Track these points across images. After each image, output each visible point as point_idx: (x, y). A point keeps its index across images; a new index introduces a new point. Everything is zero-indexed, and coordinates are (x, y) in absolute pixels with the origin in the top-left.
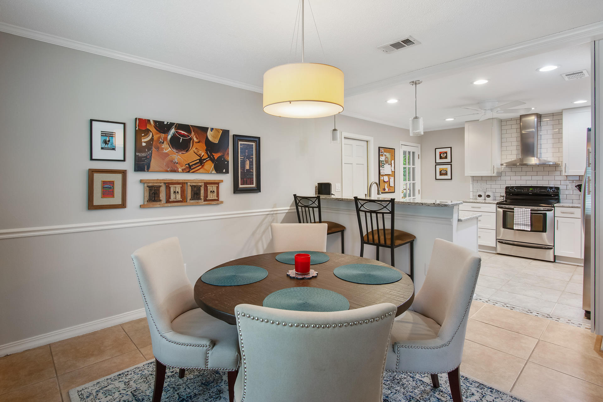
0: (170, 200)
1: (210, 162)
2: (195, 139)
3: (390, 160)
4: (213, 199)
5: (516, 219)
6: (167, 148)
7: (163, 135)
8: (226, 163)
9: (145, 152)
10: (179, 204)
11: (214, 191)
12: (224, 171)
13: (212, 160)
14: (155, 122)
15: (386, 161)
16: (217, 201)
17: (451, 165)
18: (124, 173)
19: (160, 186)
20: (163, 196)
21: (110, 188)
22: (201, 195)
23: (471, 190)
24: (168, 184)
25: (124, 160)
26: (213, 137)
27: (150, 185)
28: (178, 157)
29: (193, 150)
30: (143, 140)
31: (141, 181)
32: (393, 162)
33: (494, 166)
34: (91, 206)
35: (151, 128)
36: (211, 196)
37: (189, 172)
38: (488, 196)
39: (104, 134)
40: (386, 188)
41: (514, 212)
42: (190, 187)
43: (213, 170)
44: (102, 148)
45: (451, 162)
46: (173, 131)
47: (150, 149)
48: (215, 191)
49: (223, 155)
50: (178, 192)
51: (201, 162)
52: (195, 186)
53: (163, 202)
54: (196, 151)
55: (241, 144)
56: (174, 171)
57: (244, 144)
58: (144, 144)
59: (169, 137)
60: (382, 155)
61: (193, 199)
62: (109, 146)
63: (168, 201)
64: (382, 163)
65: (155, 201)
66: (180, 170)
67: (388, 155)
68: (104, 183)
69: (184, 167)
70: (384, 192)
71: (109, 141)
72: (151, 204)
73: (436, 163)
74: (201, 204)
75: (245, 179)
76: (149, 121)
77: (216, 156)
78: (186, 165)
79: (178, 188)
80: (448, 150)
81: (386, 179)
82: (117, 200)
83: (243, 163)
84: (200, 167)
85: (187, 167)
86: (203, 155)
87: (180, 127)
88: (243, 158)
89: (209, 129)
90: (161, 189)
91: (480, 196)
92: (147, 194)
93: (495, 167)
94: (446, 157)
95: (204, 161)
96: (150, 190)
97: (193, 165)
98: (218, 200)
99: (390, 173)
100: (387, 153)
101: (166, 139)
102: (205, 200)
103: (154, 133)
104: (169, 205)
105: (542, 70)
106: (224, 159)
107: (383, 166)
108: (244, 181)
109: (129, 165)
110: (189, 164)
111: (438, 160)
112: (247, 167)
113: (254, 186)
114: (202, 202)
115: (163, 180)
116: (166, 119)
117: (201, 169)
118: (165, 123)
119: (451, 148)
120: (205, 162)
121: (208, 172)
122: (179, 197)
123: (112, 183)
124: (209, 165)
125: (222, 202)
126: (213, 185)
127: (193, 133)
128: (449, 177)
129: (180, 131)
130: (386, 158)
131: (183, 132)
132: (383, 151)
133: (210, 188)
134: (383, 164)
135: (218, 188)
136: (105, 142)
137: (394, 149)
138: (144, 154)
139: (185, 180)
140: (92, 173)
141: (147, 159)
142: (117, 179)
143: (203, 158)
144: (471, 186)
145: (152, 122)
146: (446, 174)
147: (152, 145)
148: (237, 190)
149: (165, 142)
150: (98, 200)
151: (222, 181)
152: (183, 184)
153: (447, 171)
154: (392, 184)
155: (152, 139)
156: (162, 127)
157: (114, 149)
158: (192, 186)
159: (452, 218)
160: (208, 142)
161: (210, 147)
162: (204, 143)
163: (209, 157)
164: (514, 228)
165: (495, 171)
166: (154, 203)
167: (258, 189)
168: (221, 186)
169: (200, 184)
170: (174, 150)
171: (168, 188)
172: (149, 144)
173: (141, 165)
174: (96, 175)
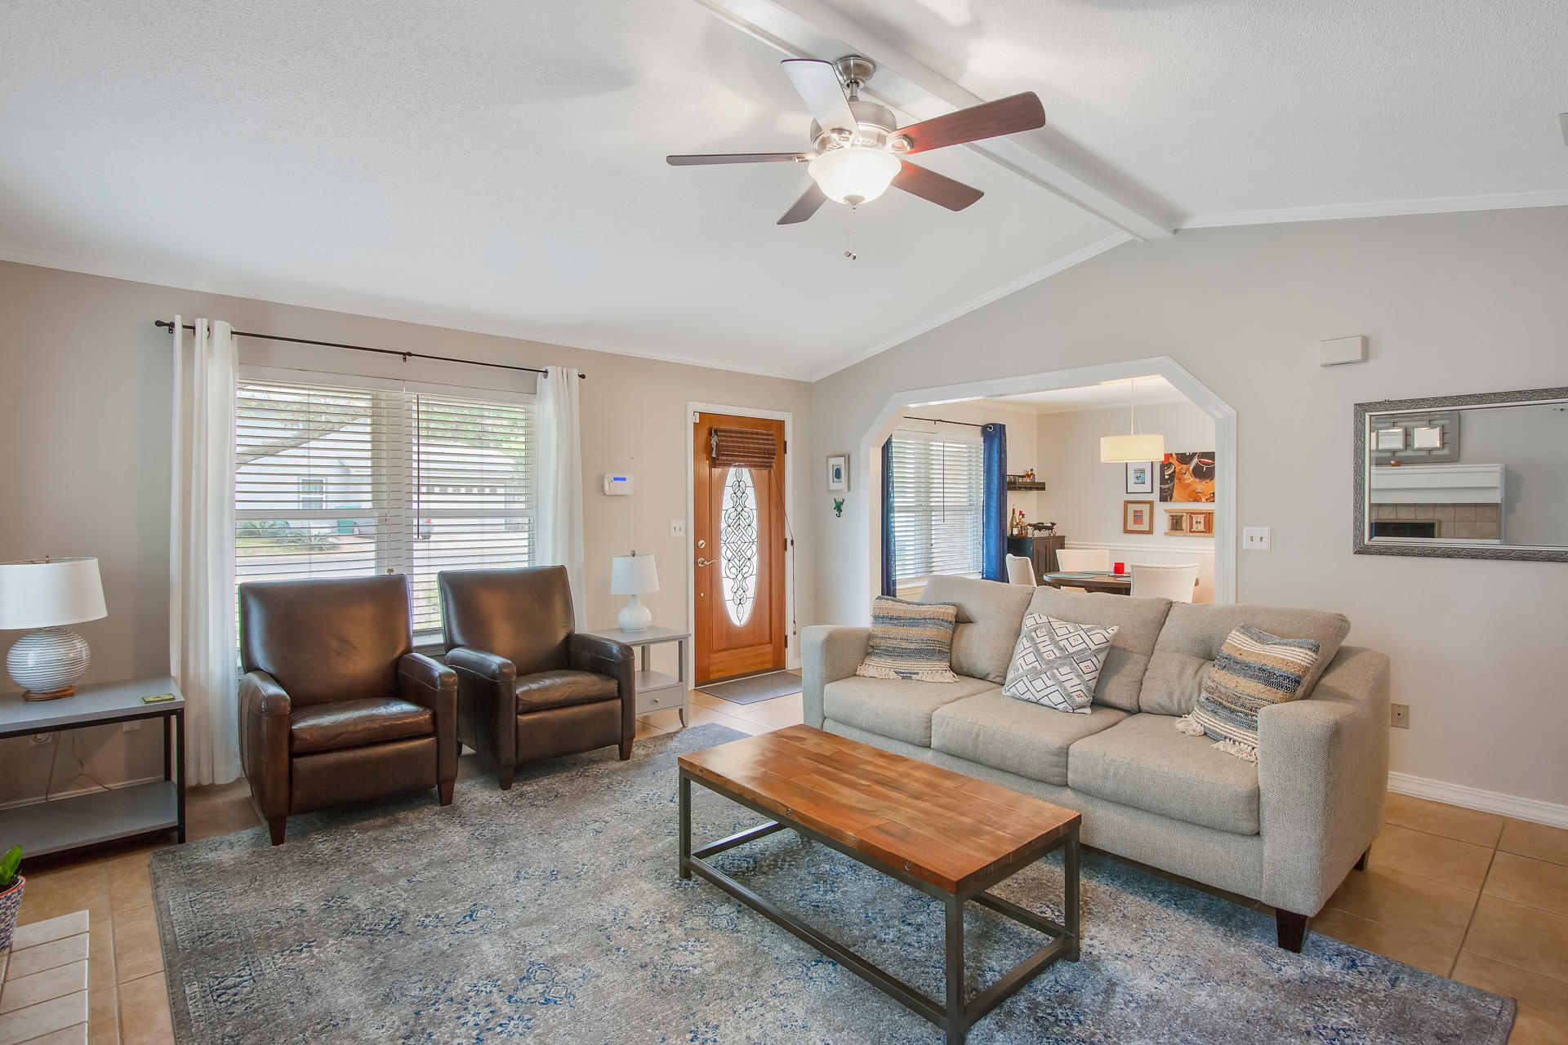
0: (1193, 530)
6: (1189, 478)
7: (1185, 466)
9: (1169, 483)
10: (1204, 534)
14: (1178, 454)
18: (1151, 503)
20: (1185, 524)
21: (1141, 516)
24: (1191, 514)
25: (1152, 492)
27: (1173, 514)
28: (1201, 487)
30: (1167, 474)
31: (1166, 511)
34: (1126, 531)
35: (1173, 461)
39: (1137, 470)
44: (1135, 484)
46: (1195, 460)
47: (1172, 481)
50: (1201, 523)
53: (1186, 532)
56: (1197, 499)
58: (1167, 477)
59: (1191, 468)
62: (1140, 481)
63: (1191, 532)
65: (1176, 529)
66: (1203, 499)
68: (1136, 512)
69: (1207, 497)
71: (1139, 476)
72: (1175, 532)
76: (1171, 454)
78: (1210, 494)
79: (1201, 518)
82: (1145, 527)
85: (1212, 497)
87: (1203, 455)
90: (1183, 518)
92: (1172, 523)
96: (1173, 519)
101: (1188, 469)
103: (1176, 466)
104: (1191, 534)
109: (1156, 497)
115: (1186, 510)
116: (1188, 451)
118: (1187, 454)
122: (1201, 527)
123: (1142, 512)
129: (1202, 460)
131: (1205, 461)
136: (1136, 477)
138: (1167, 486)
139: (1209, 510)
140: (1127, 503)
141: (1169, 490)
142: (1145, 508)
145: (1174, 455)
147: (1174, 477)
149: (1188, 473)
150: (1131, 526)
155: (1174, 472)
156: (1184, 459)
157: (1144, 483)
166: (1177, 531)
170: (1197, 480)
171: (1191, 518)
172: (1172, 476)
173: (1165, 496)
174: (1129, 505)
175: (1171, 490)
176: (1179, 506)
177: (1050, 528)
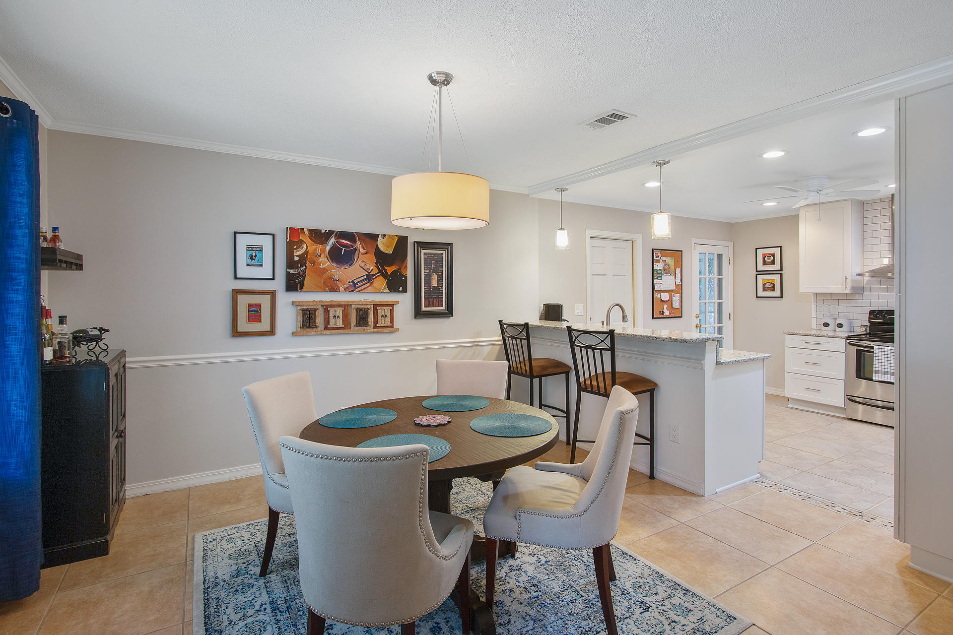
0: (329, 327)
1: (381, 278)
2: (361, 250)
3: (672, 267)
4: (385, 325)
5: (877, 363)
6: (324, 262)
7: (320, 247)
8: (403, 278)
9: (298, 267)
10: (340, 331)
11: (386, 316)
12: (401, 289)
13: (385, 275)
14: (310, 231)
15: (664, 270)
16: (390, 327)
17: (781, 274)
18: (273, 293)
19: (316, 310)
20: (320, 320)
21: (257, 311)
22: (369, 320)
23: (814, 315)
24: (327, 307)
25: (273, 279)
26: (386, 246)
27: (305, 307)
28: (340, 273)
29: (358, 263)
30: (295, 254)
31: (293, 303)
32: (678, 271)
33: (846, 277)
34: (235, 333)
35: (305, 238)
36: (382, 322)
37: (353, 291)
38: (840, 326)
39: (250, 248)
40: (665, 310)
41: (873, 352)
42: (355, 311)
43: (385, 288)
44: (248, 265)
45: (781, 270)
46: (332, 240)
47: (303, 264)
48: (388, 315)
49: (400, 269)
50: (338, 317)
51: (369, 278)
52: (361, 309)
53: (320, 329)
54: (362, 265)
55: (425, 254)
56: (334, 289)
57: (429, 254)
58: (296, 259)
59: (328, 248)
60: (658, 261)
61: (358, 325)
62: (256, 262)
63: (326, 328)
64: (658, 273)
65: (309, 327)
66: (341, 289)
67: (670, 261)
68: (250, 305)
69: (346, 286)
70: (662, 316)
71: (255, 256)
72: (305, 331)
73: (757, 271)
74: (369, 331)
75: (431, 300)
76: (302, 229)
77: (390, 270)
78: (349, 282)
79: (339, 312)
80: (777, 251)
81: (665, 297)
82: (265, 326)
83: (428, 278)
84: (369, 284)
85: (350, 285)
86: (372, 270)
87: (342, 235)
88: (427, 271)
89: (380, 236)
90: (317, 312)
91: (826, 325)
92: (300, 319)
93: (849, 278)
94: (773, 263)
95: (373, 277)
96: (304, 314)
97: (358, 282)
98: (392, 327)
99: (674, 288)
100: (667, 257)
101: (323, 250)
102: (375, 327)
103: (308, 246)
104: (328, 332)
105: (861, 134)
106: (400, 273)
107: (659, 278)
108: (429, 301)
109: (279, 284)
110: (353, 281)
111: (761, 267)
112: (434, 283)
113: (443, 308)
114: (370, 329)
115: (320, 302)
116: (324, 227)
117: (369, 288)
118: (323, 232)
119: (781, 247)
120: (375, 278)
121: (379, 292)
122: (340, 323)
123: (259, 305)
124: (381, 282)
125: (397, 330)
126: (385, 308)
127: (358, 242)
128: (777, 293)
129: (341, 241)
130: (665, 265)
131: (345, 242)
132: (659, 255)
133: (381, 311)
134: (660, 275)
135: (392, 311)
136: (252, 258)
137: (682, 251)
138: (296, 271)
139: (348, 301)
140: (236, 293)
141: (300, 276)
142: (265, 301)
143: (371, 274)
144: (813, 307)
145: (306, 231)
146: (773, 289)
147: (306, 259)
148: (419, 313)
149: (323, 255)
150: (243, 325)
151: (398, 302)
152: (346, 307)
153: (774, 285)
154: (676, 304)
155: (306, 252)
156: (319, 236)
157: (261, 265)
158: (357, 309)
159: (703, 360)
160: (378, 253)
161: (382, 259)
162: (374, 253)
163: (380, 271)
164: (874, 378)
165: (849, 286)
166: (309, 330)
167: (449, 312)
168: (397, 309)
169: (368, 307)
170: (334, 265)
171: (327, 312)
172: (303, 258)
173: (294, 284)
174: (240, 296)
175: (302, 275)
176: (309, 297)
177: (98, 339)
